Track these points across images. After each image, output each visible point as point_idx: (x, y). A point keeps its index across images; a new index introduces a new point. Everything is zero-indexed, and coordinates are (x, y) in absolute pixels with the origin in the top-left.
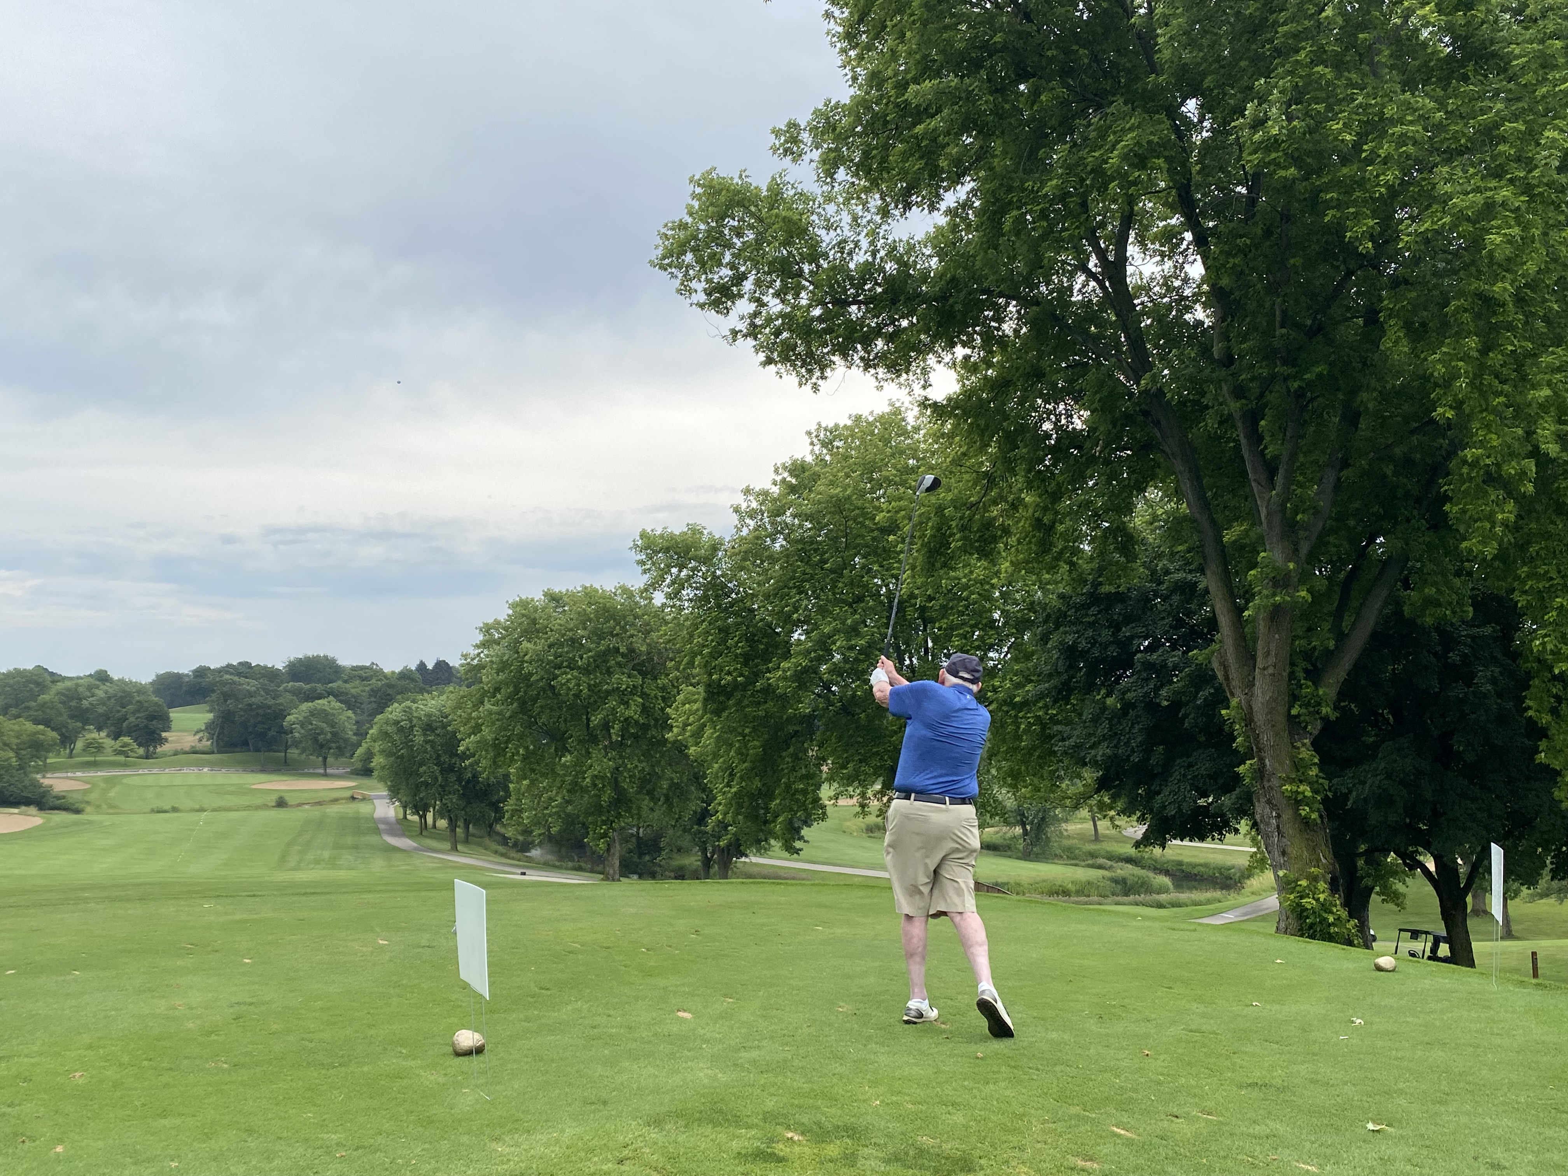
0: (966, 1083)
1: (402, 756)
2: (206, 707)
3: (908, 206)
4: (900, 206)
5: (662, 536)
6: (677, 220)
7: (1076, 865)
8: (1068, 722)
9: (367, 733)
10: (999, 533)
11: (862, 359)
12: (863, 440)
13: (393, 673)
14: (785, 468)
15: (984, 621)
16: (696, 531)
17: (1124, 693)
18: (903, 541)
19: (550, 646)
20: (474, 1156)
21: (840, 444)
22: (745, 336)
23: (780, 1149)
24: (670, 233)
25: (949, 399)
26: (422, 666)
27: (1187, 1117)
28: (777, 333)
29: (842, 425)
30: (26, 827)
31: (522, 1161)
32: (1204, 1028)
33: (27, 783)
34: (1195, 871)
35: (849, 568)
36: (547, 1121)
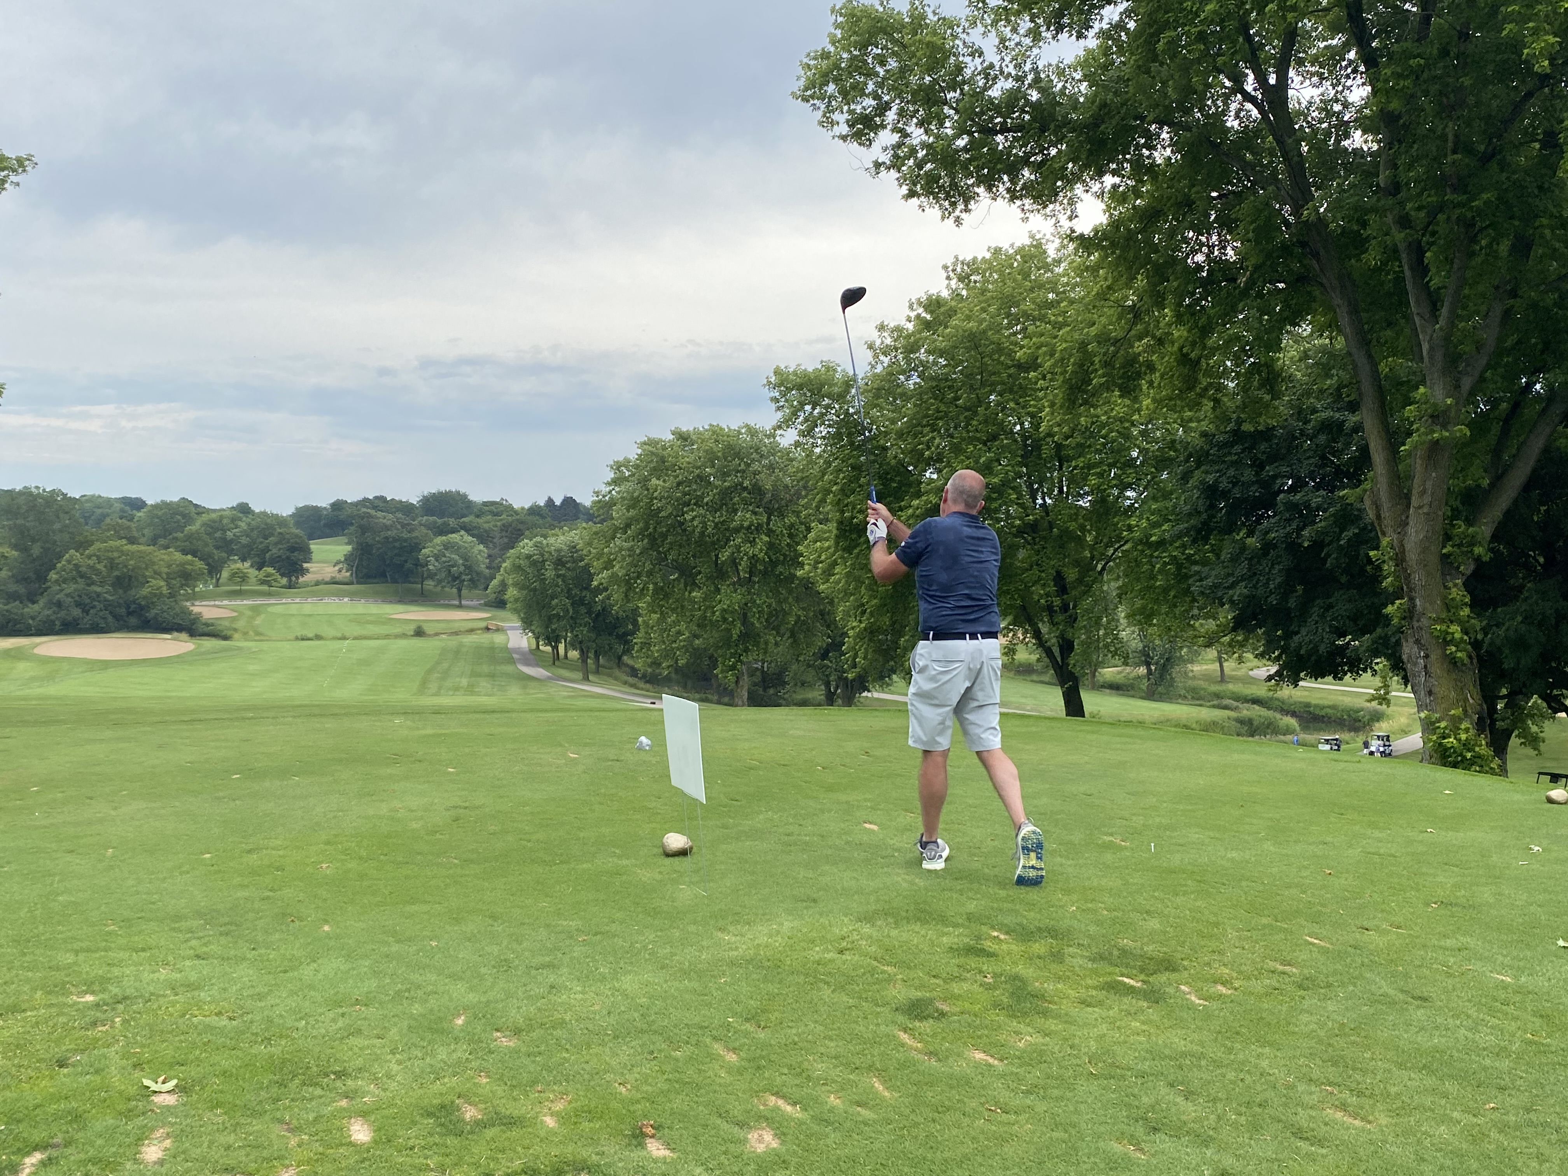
0: (1156, 894)
1: (535, 590)
2: (344, 539)
3: (1060, 29)
4: (1052, 28)
5: (795, 373)
6: (819, 49)
7: (1201, 705)
8: (1205, 562)
9: (499, 568)
10: (1143, 369)
11: (1008, 190)
12: (1001, 273)
13: (523, 508)
14: (920, 303)
15: (1123, 460)
16: (830, 369)
17: (1267, 533)
18: (1044, 378)
19: (679, 484)
20: (704, 943)
21: (978, 278)
22: (888, 168)
23: (987, 944)
24: (812, 63)
25: (1096, 231)
26: (550, 501)
27: (1377, 929)
28: (920, 165)
29: (980, 258)
30: (181, 652)
31: (749, 948)
32: (1382, 851)
33: (178, 610)
34: (1323, 713)
35: (984, 406)
36: (763, 915)
